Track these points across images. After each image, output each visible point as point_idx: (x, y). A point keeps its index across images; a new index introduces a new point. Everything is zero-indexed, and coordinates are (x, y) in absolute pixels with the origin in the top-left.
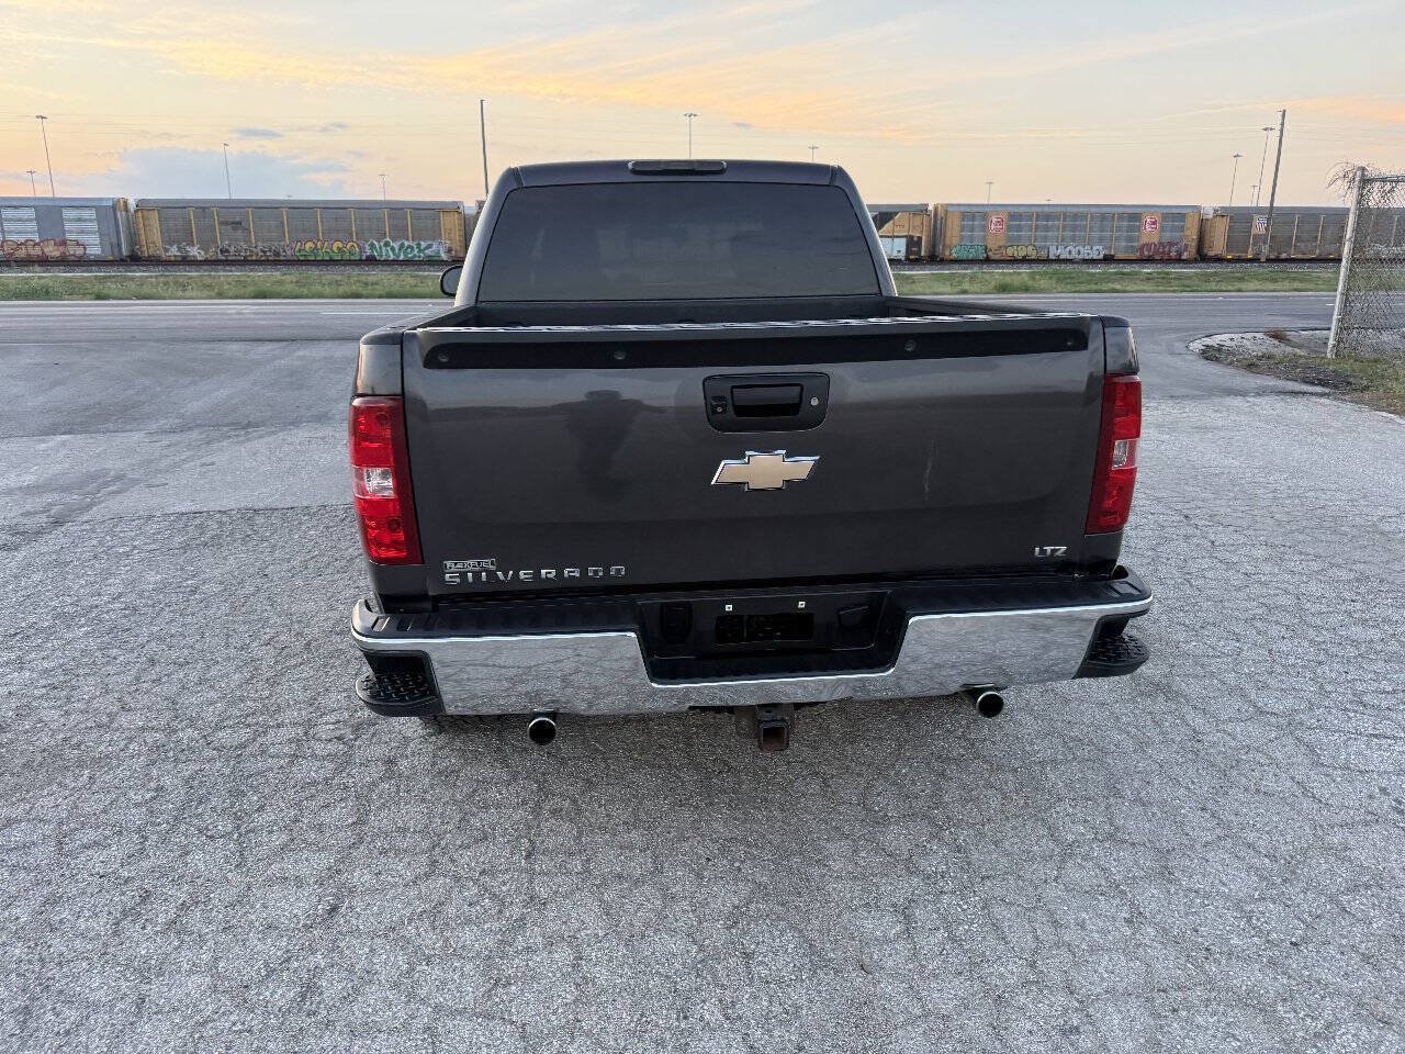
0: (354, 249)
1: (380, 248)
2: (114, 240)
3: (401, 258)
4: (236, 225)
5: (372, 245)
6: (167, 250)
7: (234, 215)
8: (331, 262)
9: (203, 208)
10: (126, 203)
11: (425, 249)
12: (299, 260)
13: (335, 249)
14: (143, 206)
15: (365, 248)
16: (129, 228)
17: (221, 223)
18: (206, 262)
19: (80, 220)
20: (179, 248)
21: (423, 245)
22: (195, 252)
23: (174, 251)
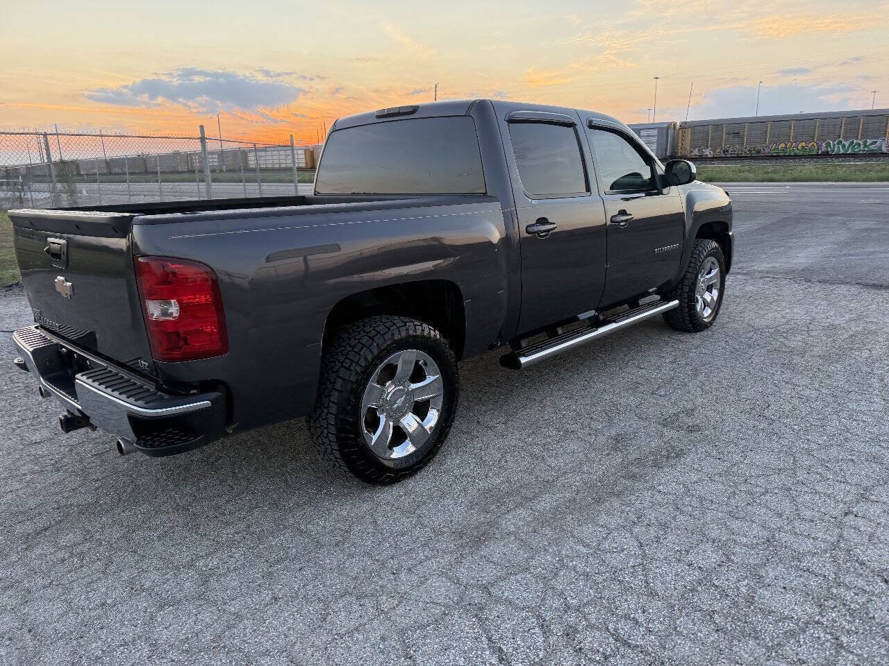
0: (812, 147)
1: (834, 145)
2: (664, 147)
3: (850, 151)
4: (737, 134)
5: (828, 144)
6: (691, 152)
7: (735, 128)
8: (796, 156)
9: (718, 125)
10: (675, 125)
11: (871, 145)
12: (773, 156)
13: (799, 148)
14: (684, 126)
15: (822, 146)
16: (674, 139)
17: (728, 134)
18: (713, 159)
19: (648, 136)
20: (699, 150)
21: (869, 142)
22: (708, 152)
23: (696, 152)
